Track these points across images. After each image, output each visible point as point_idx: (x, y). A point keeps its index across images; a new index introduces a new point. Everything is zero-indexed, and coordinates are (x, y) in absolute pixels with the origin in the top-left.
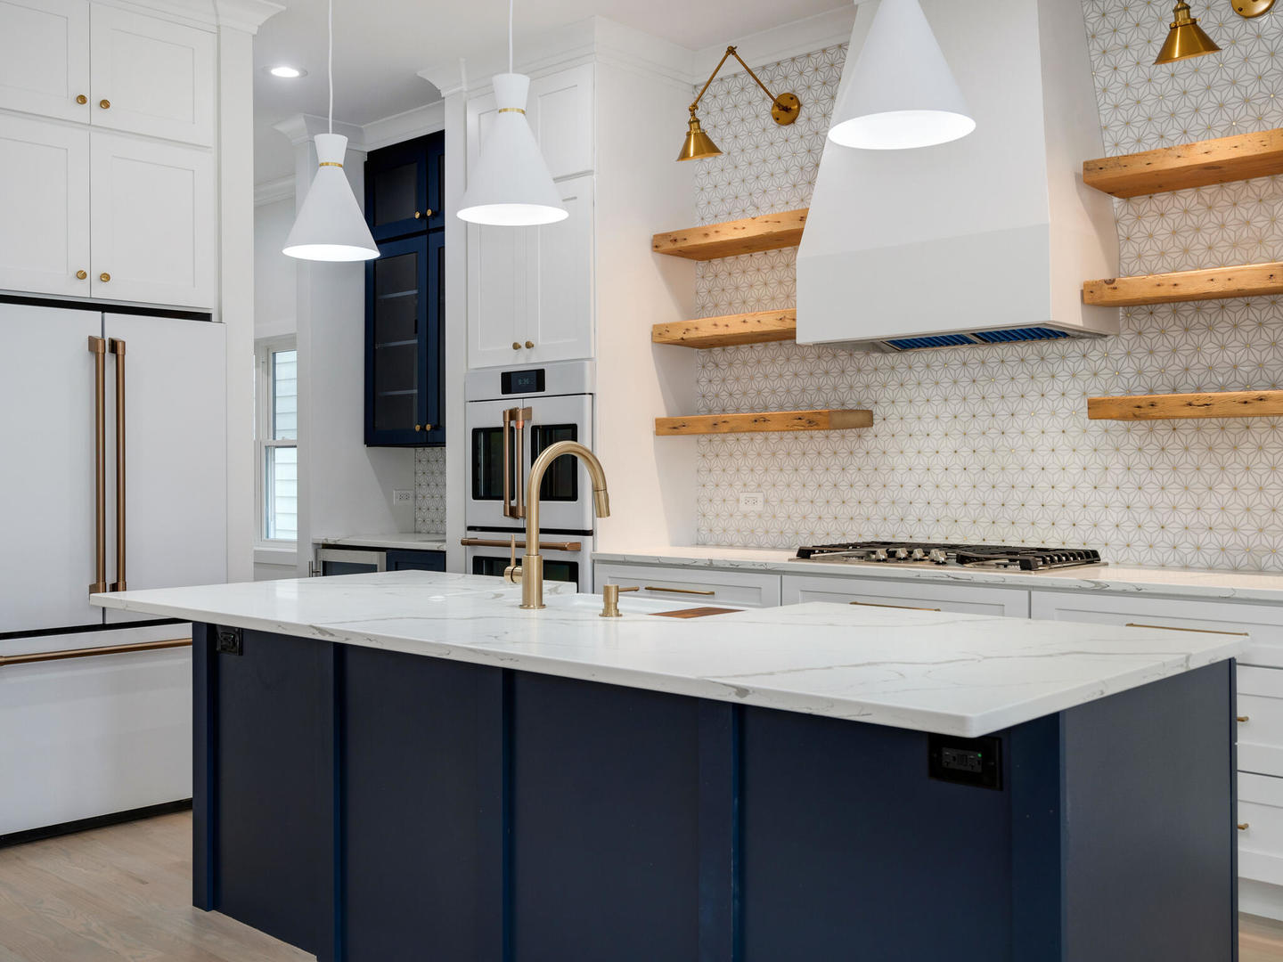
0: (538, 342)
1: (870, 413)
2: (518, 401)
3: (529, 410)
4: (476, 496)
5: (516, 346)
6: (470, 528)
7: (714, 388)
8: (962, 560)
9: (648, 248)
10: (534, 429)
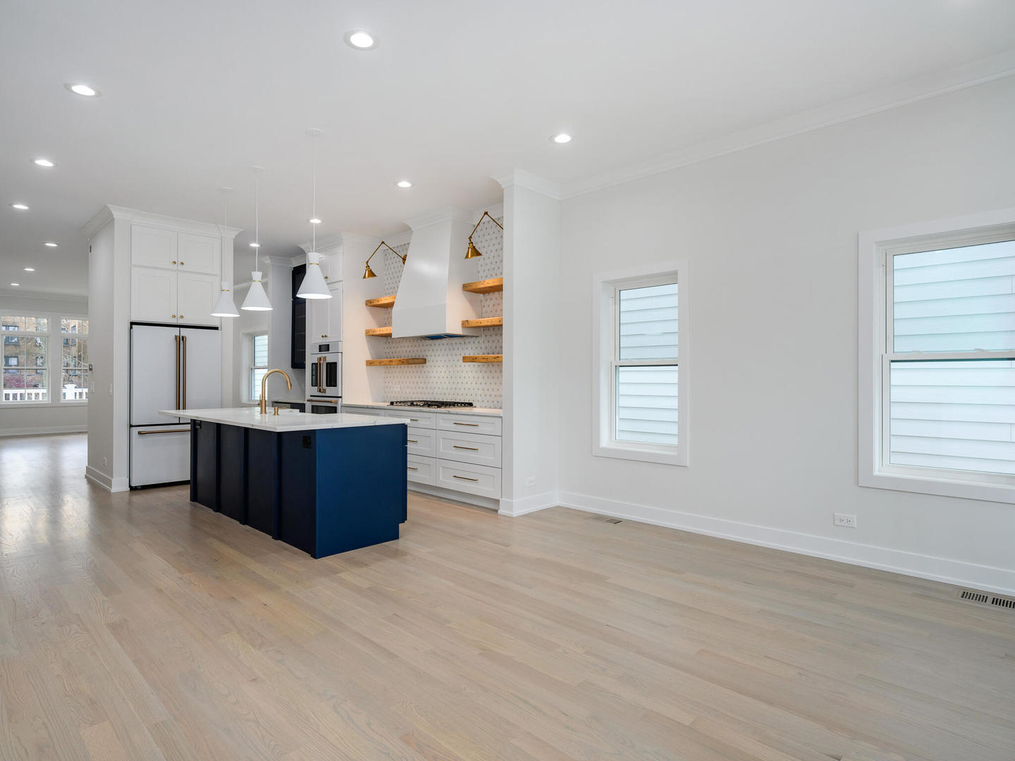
0: (328, 335)
1: (425, 359)
2: (323, 355)
3: (325, 357)
4: (312, 385)
5: (323, 336)
6: (311, 396)
7: (388, 350)
8: (429, 406)
9: (364, 305)
10: (327, 364)
